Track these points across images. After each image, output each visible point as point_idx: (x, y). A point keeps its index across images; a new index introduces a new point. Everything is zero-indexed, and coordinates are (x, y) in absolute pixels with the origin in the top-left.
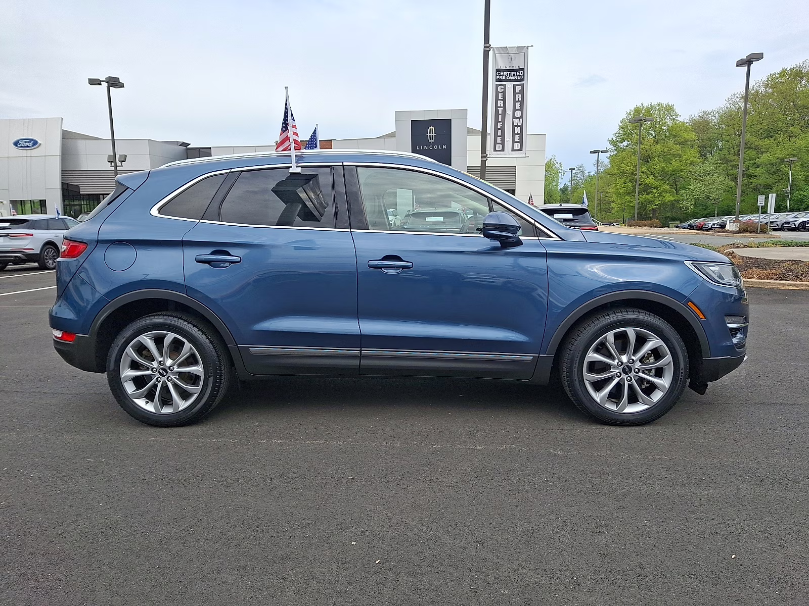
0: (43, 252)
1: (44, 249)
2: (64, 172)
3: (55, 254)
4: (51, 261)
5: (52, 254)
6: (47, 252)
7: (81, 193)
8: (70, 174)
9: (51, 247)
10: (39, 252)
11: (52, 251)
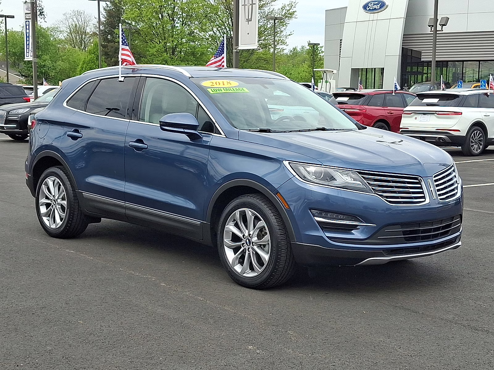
0: (470, 134)
1: (471, 131)
2: (406, 37)
3: (482, 138)
4: (476, 146)
5: (479, 138)
6: (474, 134)
7: (422, 60)
8: (413, 39)
9: (480, 128)
10: (465, 135)
11: (479, 133)
